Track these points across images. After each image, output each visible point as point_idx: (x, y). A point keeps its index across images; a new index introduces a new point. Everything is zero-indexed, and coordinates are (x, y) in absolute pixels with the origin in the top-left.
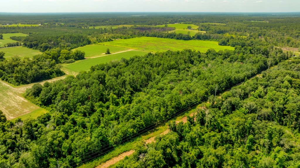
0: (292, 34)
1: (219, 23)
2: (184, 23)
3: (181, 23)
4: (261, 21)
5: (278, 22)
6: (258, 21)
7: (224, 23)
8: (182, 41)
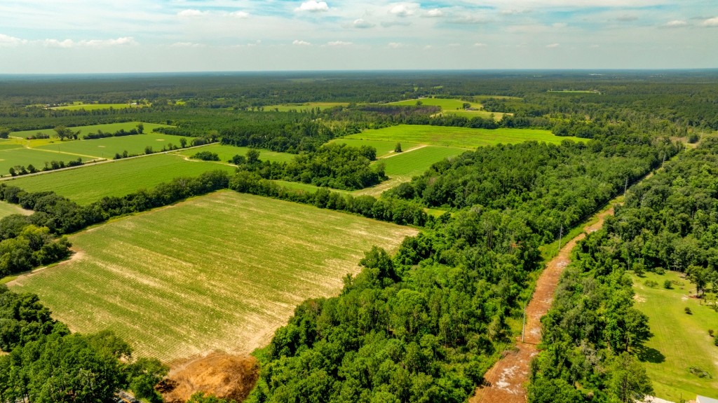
0: (663, 115)
1: (504, 95)
2: (438, 98)
3: (431, 97)
4: (582, 90)
5: (620, 93)
6: (576, 90)
7: (515, 96)
8: (482, 131)
